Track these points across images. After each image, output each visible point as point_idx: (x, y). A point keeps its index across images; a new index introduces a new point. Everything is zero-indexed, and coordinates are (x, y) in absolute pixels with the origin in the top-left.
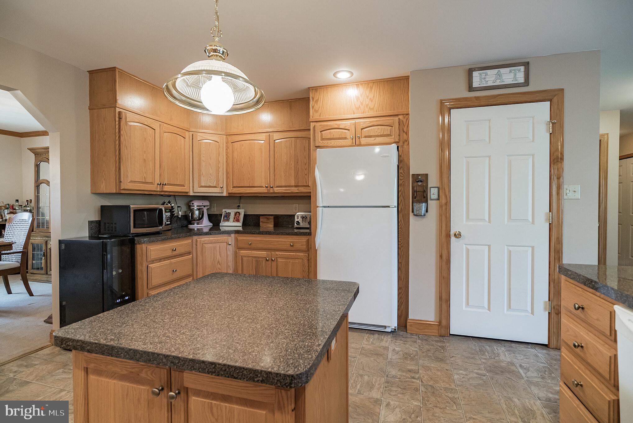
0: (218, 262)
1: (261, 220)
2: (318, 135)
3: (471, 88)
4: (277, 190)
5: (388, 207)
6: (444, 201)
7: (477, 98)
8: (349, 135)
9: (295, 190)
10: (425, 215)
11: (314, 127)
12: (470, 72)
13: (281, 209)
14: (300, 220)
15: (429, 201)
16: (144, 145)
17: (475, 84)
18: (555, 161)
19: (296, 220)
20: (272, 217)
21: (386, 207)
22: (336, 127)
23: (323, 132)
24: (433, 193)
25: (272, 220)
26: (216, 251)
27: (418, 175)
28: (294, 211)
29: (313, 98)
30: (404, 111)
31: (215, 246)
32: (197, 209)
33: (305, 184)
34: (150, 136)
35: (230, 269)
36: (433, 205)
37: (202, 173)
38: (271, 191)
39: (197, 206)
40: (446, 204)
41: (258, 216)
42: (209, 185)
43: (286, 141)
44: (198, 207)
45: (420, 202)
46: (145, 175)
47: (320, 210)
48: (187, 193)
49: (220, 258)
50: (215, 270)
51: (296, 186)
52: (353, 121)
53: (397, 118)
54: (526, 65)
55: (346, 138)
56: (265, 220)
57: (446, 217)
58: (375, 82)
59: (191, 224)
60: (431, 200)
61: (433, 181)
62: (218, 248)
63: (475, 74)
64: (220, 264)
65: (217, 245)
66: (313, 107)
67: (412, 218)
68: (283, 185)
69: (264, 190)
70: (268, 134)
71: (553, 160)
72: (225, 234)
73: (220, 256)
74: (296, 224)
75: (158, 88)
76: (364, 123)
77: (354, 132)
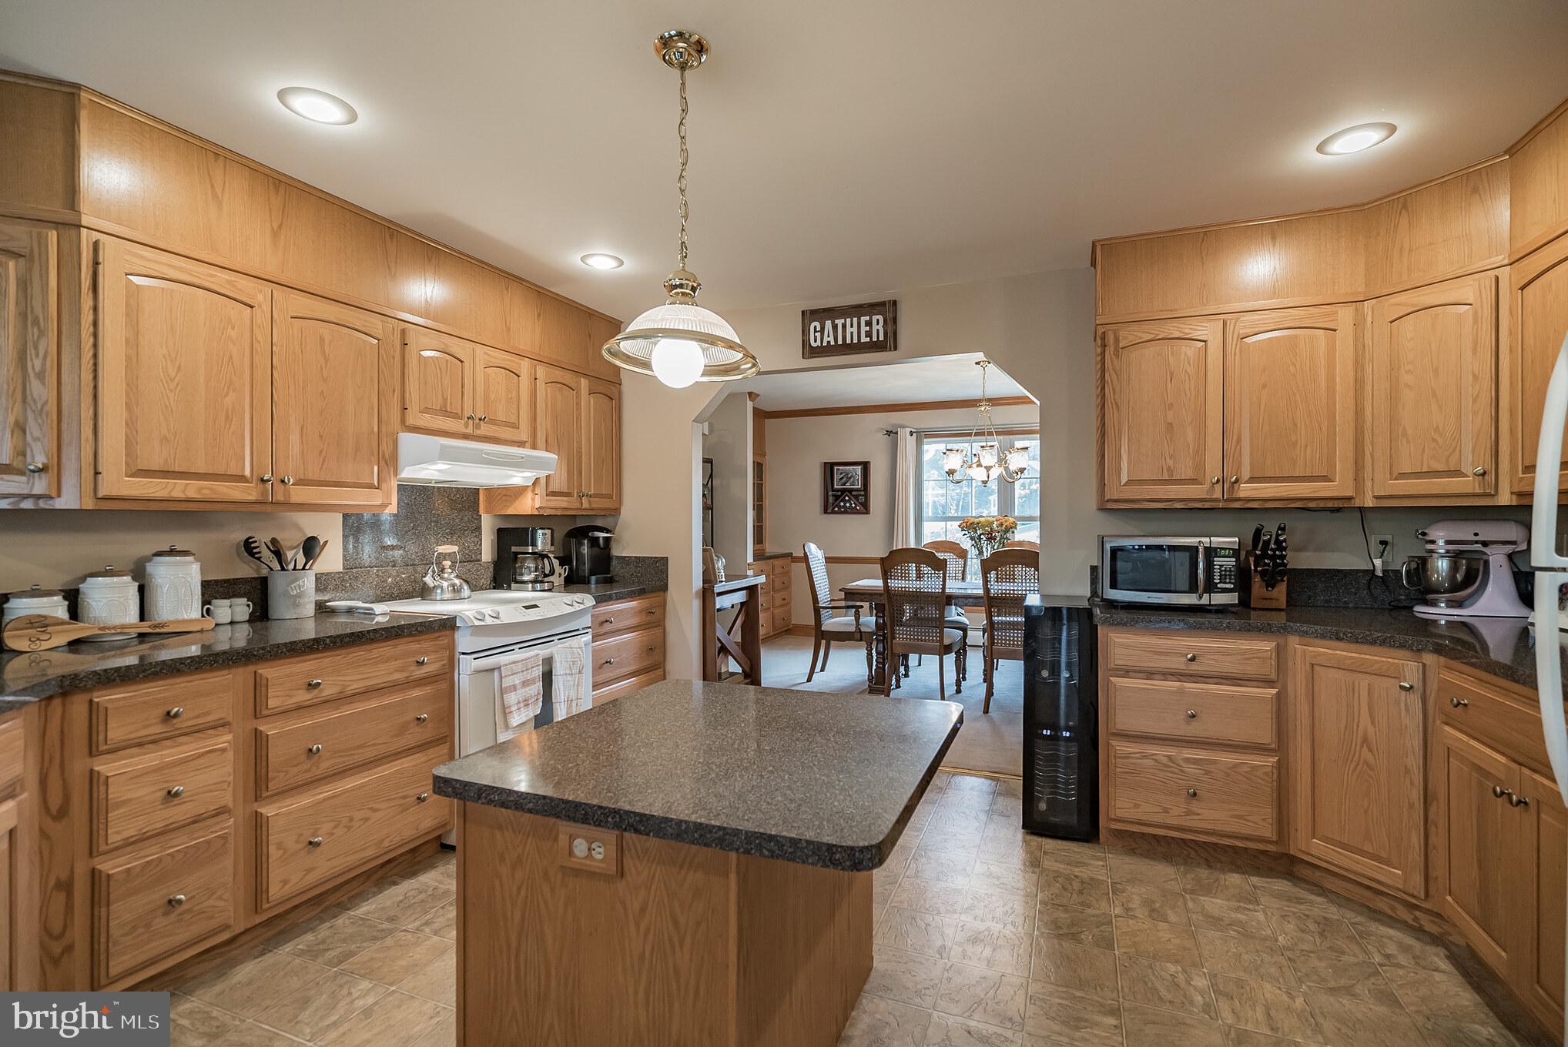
0: (1365, 740)
16: (1169, 389)
26: (1356, 700)
31: (1354, 682)
32: (1448, 552)
34: (1189, 364)
35: (1412, 784)
37: (1404, 429)
39: (1448, 542)
42: (1429, 467)
44: (1451, 547)
46: (1170, 463)
48: (1350, 499)
49: (1371, 729)
50: (1354, 764)
59: (1426, 603)
62: (1364, 693)
64: (1370, 750)
65: (1364, 682)
72: (1391, 646)
73: (1373, 723)
75: (1193, 231)
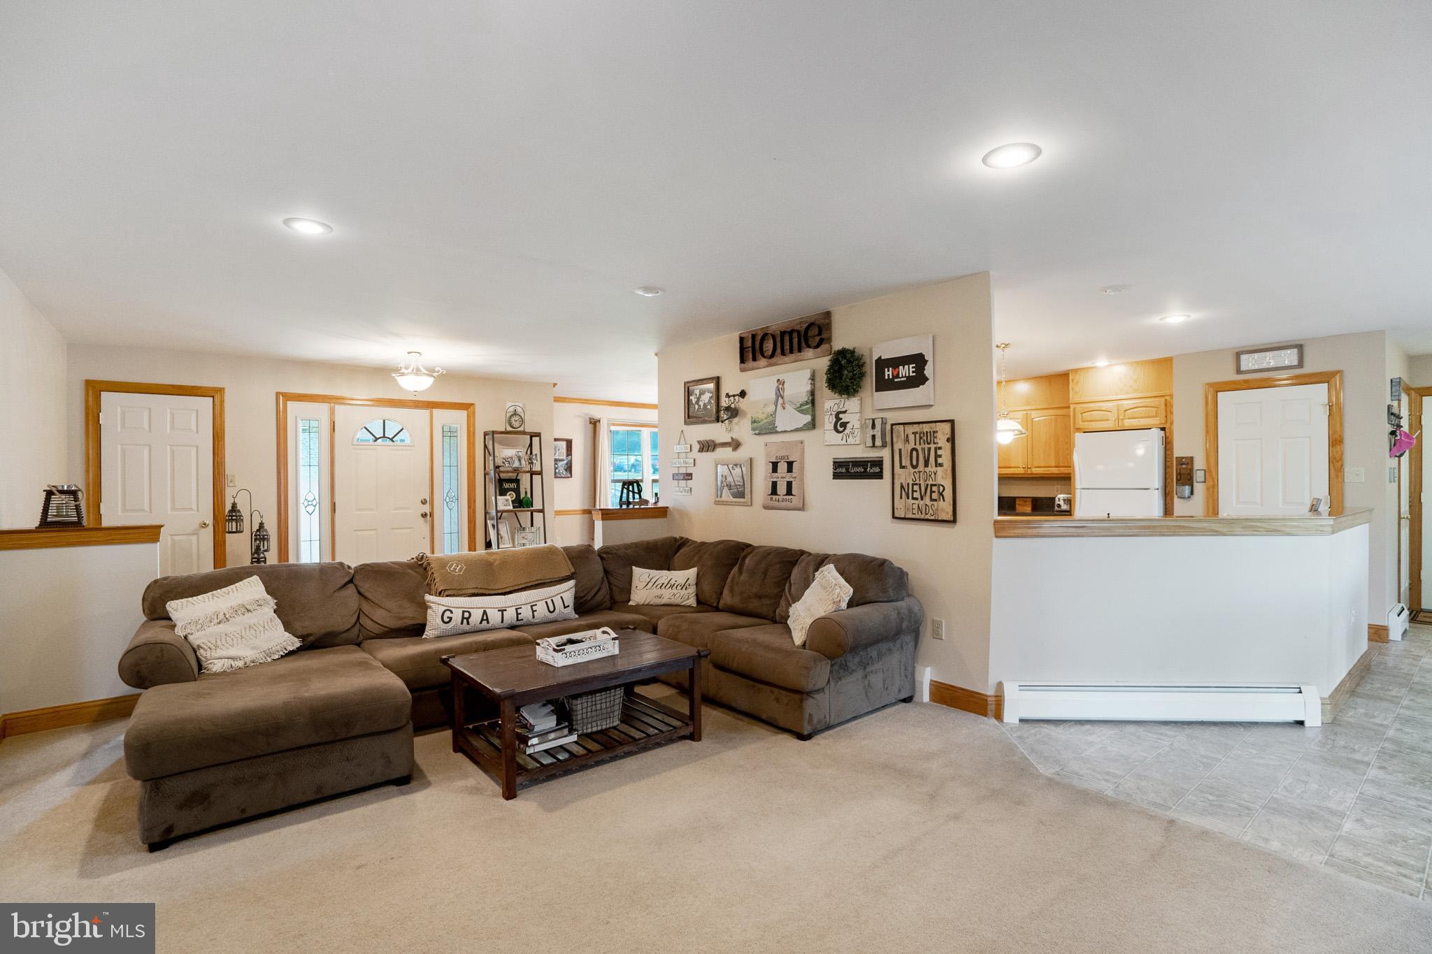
1: (1017, 502)
2: (1079, 416)
3: (1239, 371)
4: (1035, 471)
5: (1148, 489)
6: (1211, 484)
7: (1246, 381)
8: (1112, 416)
9: (1055, 471)
10: (1189, 497)
11: (1074, 409)
12: (1238, 355)
13: (1041, 491)
14: (1062, 503)
15: (1195, 484)
17: (1243, 368)
18: (1334, 443)
19: (1057, 502)
20: (1030, 499)
21: (1146, 489)
22: (1098, 409)
23: (1084, 415)
24: (1199, 476)
25: (1030, 503)
27: (1183, 458)
28: (1055, 492)
29: (1073, 380)
30: (1167, 392)
33: (1066, 465)
36: (1199, 488)
38: (1029, 472)
40: (1213, 486)
41: (1014, 499)
43: (1045, 419)
45: (1184, 484)
47: (1078, 492)
51: (1056, 467)
52: (1115, 403)
53: (1163, 399)
54: (1300, 347)
55: (1108, 420)
56: (1022, 503)
57: (1213, 500)
58: (1137, 363)
60: (1197, 482)
61: (1199, 464)
63: (1243, 357)
66: (1073, 390)
67: (1176, 500)
68: (1042, 465)
69: (1020, 471)
70: (1025, 412)
71: (1332, 443)
74: (1056, 507)
76: (1127, 404)
77: (1116, 414)
